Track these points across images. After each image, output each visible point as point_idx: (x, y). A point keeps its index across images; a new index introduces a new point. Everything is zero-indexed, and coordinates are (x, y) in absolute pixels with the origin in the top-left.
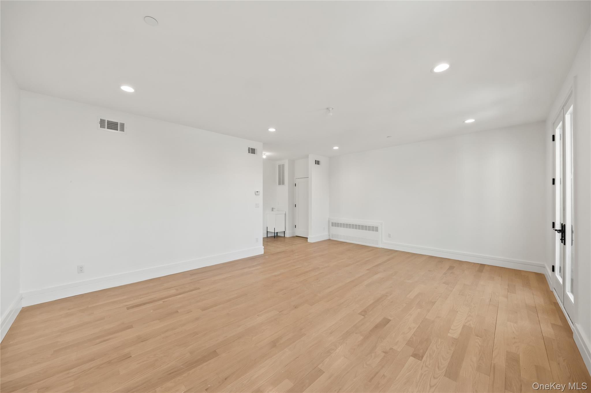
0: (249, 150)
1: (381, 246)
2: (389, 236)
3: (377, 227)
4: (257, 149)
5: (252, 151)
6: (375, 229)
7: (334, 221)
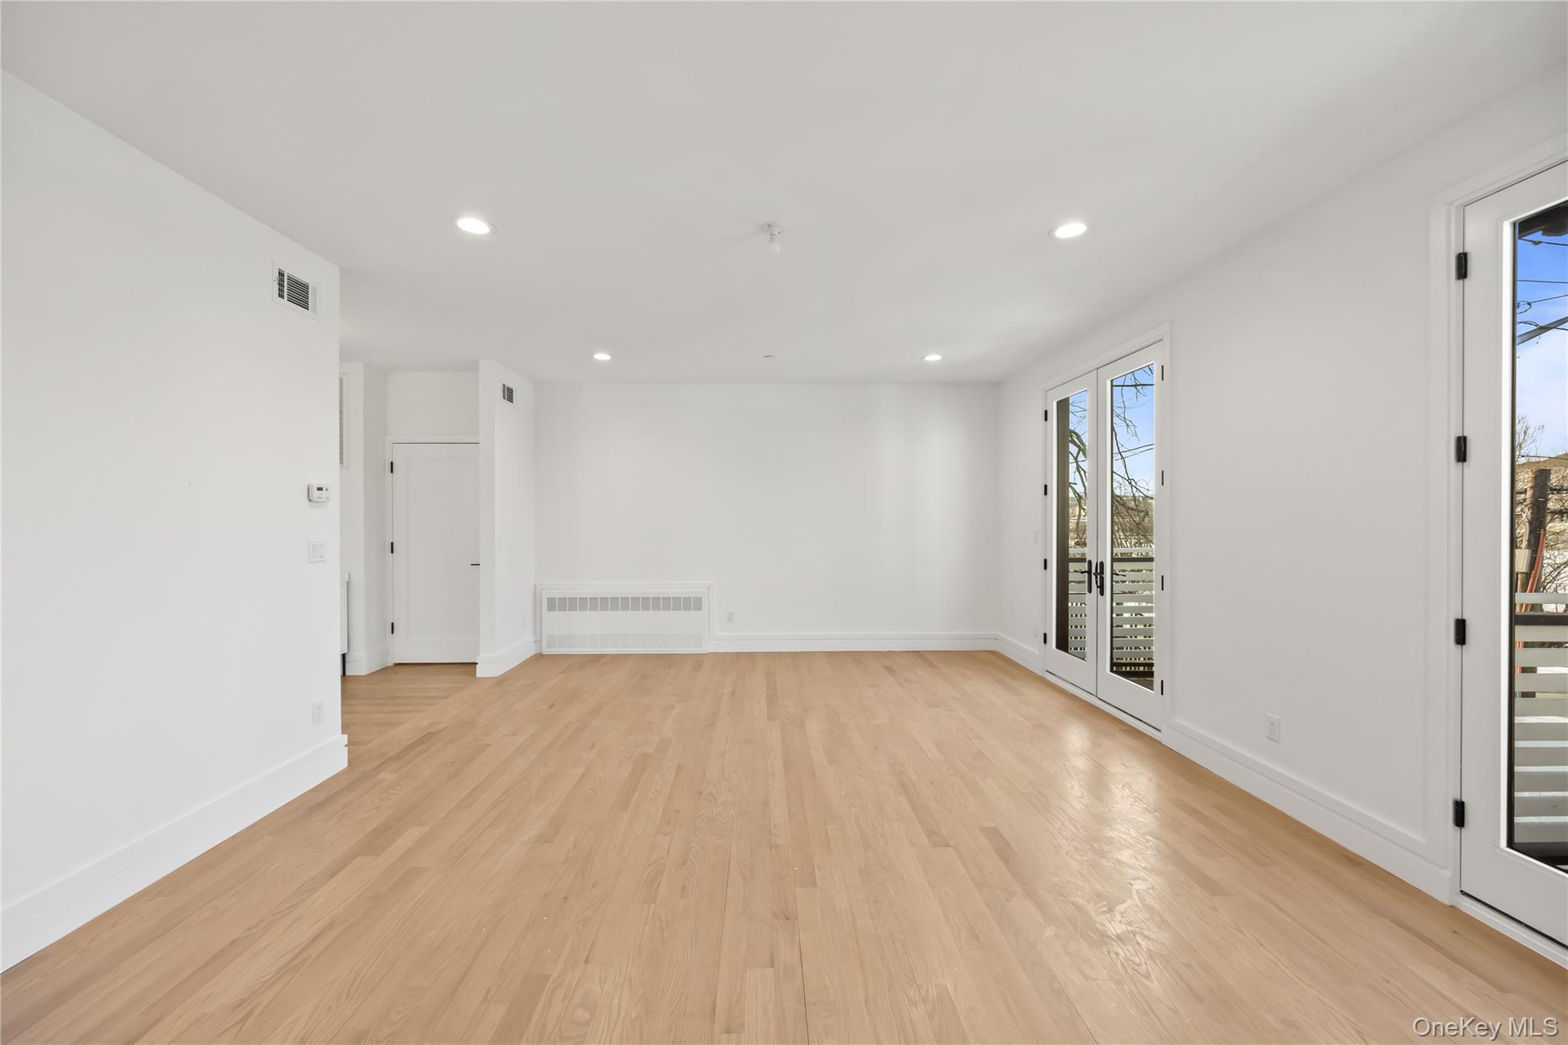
0: (281, 285)
1: (709, 647)
2: (730, 618)
3: (701, 598)
4: (315, 289)
5: (297, 292)
6: (693, 604)
7: (558, 594)
